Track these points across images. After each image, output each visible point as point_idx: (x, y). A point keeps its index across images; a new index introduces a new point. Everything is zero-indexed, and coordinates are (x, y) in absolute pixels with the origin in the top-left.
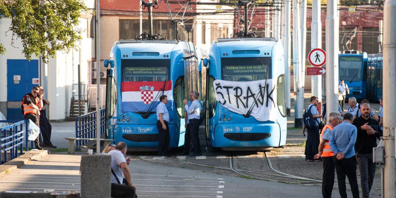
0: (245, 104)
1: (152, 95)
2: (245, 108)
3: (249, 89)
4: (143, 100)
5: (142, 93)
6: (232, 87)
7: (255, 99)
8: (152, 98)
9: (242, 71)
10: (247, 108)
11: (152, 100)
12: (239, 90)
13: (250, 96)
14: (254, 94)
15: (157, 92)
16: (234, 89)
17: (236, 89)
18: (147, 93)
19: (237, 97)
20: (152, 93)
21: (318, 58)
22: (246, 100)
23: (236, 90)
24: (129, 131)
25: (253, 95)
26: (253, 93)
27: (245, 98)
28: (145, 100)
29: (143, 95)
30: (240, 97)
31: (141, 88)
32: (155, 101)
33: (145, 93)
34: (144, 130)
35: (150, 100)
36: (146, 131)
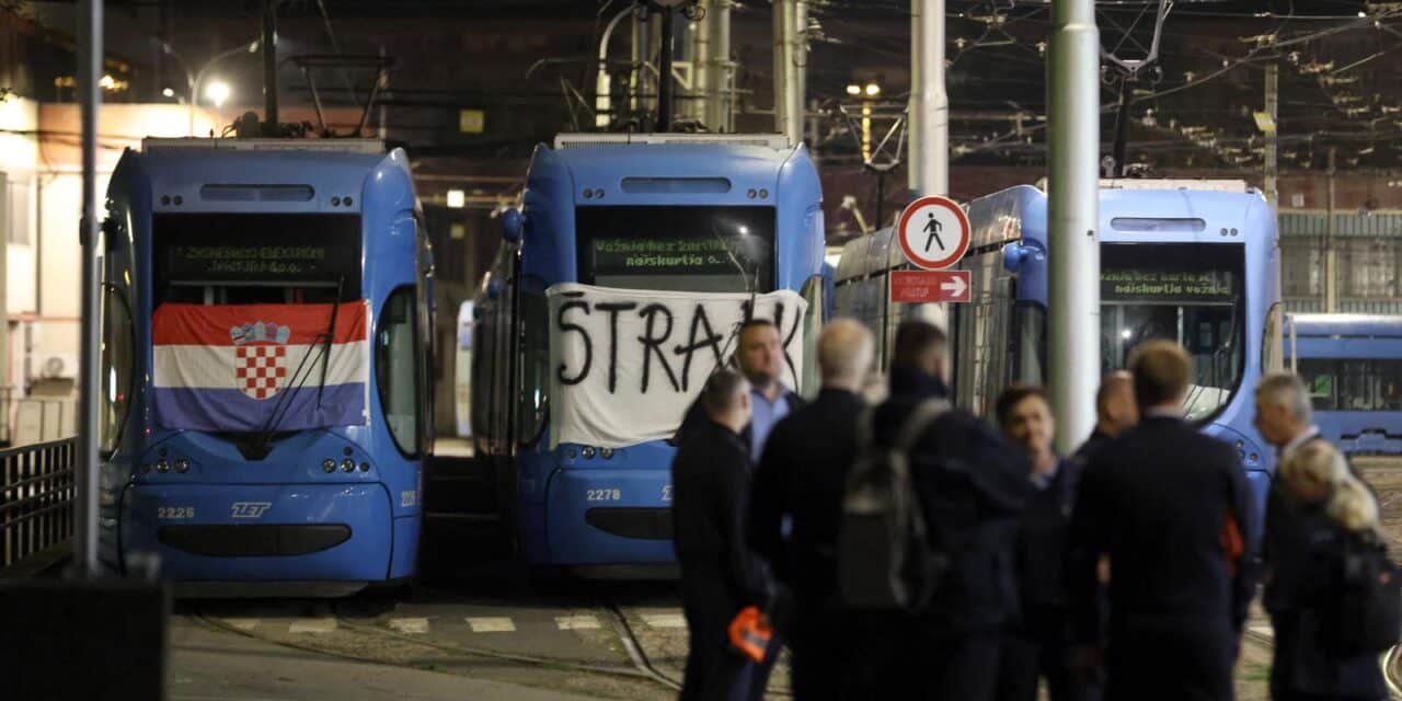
0: (678, 376)
1: (280, 362)
2: (677, 389)
3: (700, 312)
4: (242, 383)
5: (241, 354)
6: (630, 306)
7: (718, 354)
8: (281, 372)
9: (661, 261)
10: (685, 389)
11: (281, 383)
12: (660, 319)
13: (702, 344)
14: (720, 338)
15: (303, 349)
16: (642, 314)
17: (650, 311)
18: (261, 353)
19: (649, 343)
20: (281, 352)
21: (933, 235)
22: (682, 357)
23: (646, 317)
24: (185, 513)
25: (713, 340)
26: (716, 331)
27: (678, 350)
28: (252, 383)
29: (242, 363)
30: (662, 347)
31: (236, 331)
32: (296, 384)
33: (251, 352)
34: (249, 508)
35: (271, 382)
36: (257, 513)
